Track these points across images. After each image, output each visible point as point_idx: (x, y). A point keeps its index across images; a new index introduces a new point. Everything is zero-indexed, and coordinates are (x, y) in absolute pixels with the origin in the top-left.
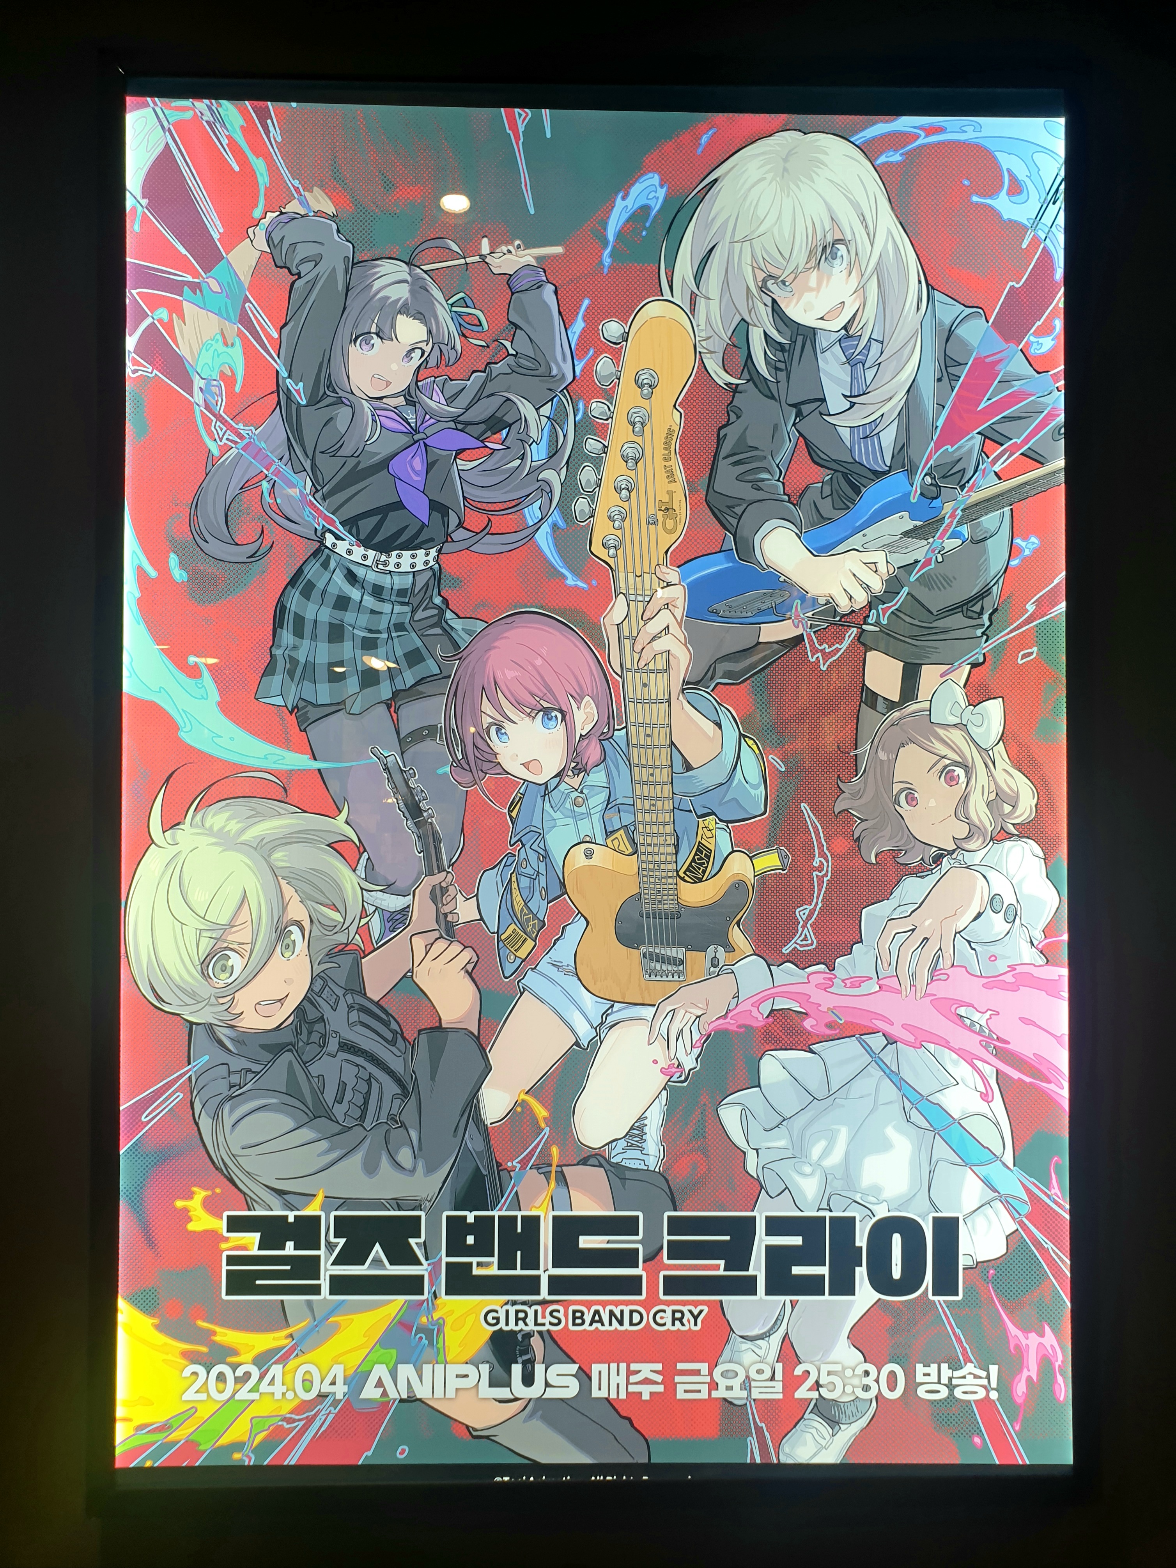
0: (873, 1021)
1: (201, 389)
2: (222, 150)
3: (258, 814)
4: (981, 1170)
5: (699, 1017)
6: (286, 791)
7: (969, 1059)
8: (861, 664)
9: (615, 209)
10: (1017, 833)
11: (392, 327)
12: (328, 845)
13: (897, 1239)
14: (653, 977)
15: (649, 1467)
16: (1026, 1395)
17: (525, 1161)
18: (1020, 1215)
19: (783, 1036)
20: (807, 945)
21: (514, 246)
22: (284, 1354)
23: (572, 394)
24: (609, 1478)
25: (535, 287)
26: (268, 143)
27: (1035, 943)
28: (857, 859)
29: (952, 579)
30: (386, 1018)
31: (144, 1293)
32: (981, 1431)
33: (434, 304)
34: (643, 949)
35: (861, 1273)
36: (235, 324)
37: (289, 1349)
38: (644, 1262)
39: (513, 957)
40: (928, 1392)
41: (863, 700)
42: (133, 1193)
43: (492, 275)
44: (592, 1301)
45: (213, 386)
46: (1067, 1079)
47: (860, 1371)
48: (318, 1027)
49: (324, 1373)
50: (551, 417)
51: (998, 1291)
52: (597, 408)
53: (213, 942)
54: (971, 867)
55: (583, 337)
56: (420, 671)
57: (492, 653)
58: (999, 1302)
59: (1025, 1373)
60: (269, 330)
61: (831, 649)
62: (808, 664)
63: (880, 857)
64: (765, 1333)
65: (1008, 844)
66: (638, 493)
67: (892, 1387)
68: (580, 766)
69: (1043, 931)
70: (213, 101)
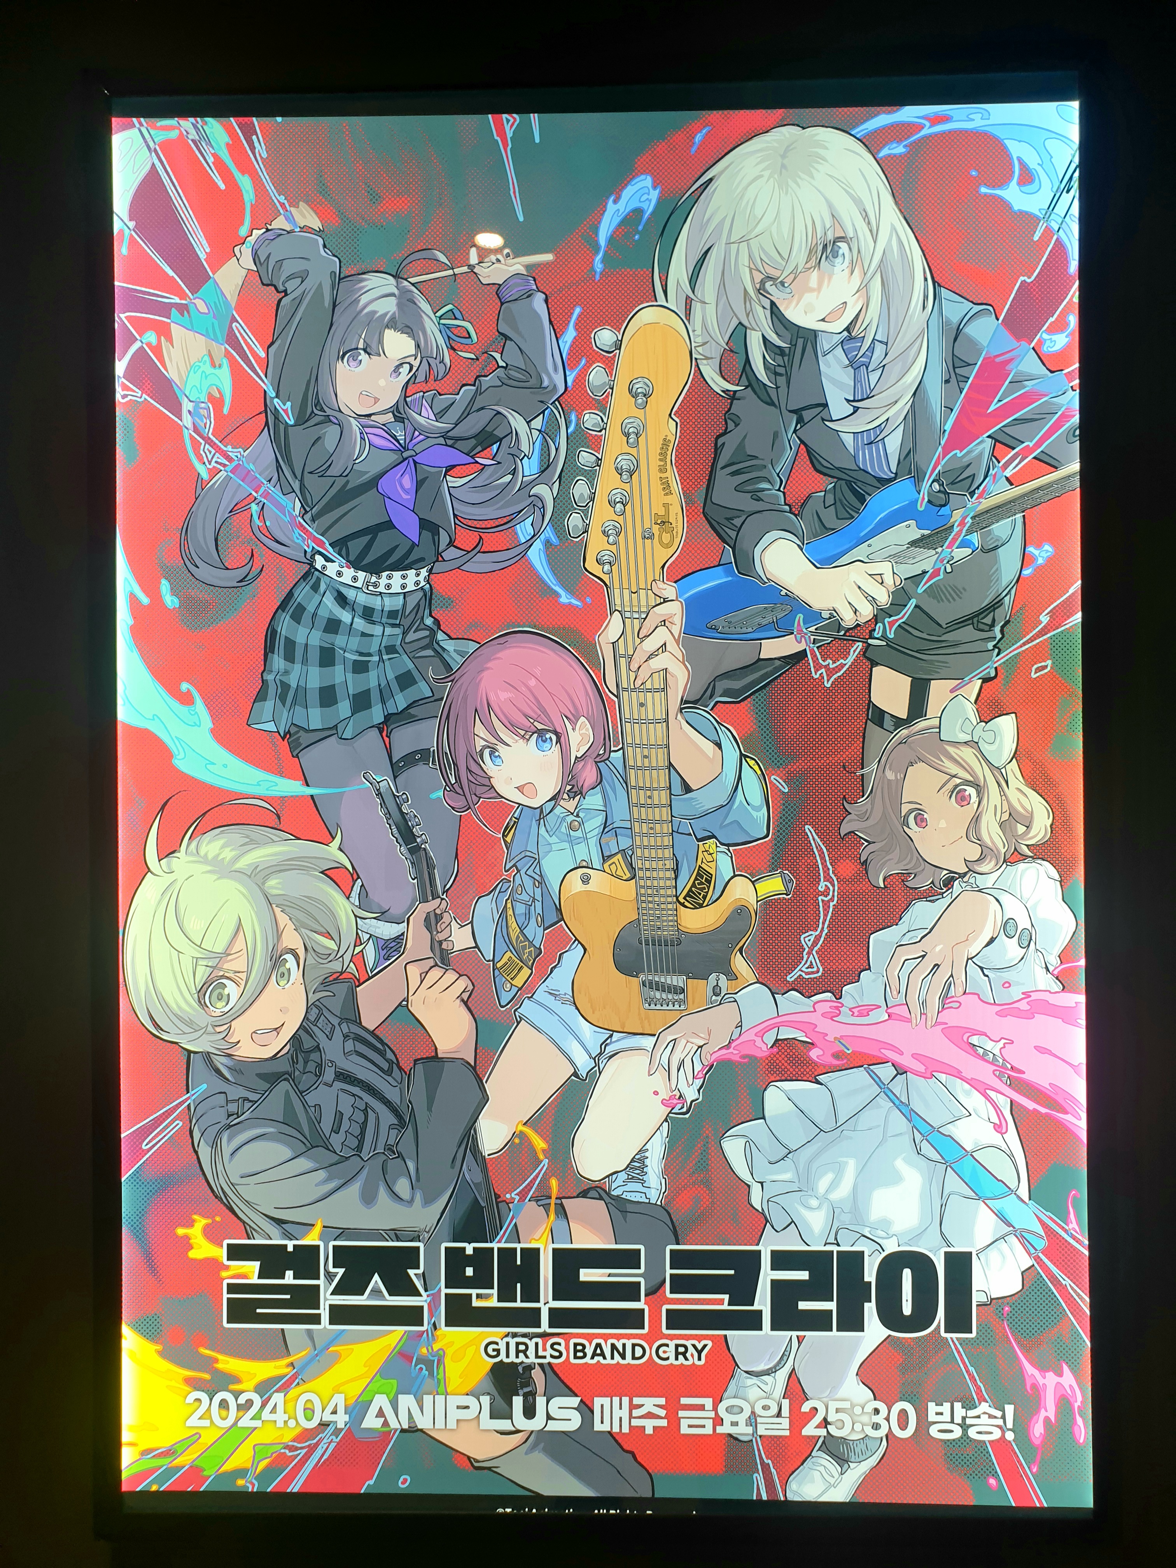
0: (882, 1050)
1: (189, 412)
2: (208, 168)
3: (252, 841)
4: (995, 1204)
5: (701, 1047)
6: (279, 817)
7: (982, 1089)
8: (867, 680)
9: (606, 213)
10: (1031, 854)
11: (379, 342)
12: (322, 872)
13: (907, 1274)
14: (653, 1006)
15: (652, 1502)
16: (1044, 1436)
17: (523, 1193)
18: (1036, 1250)
19: (789, 1067)
20: (813, 973)
21: (503, 255)
22: (285, 1383)
23: (564, 406)
24: (611, 1512)
25: (525, 296)
26: (253, 159)
27: (1051, 969)
28: (864, 883)
29: (962, 590)
30: (382, 1048)
31: (148, 1320)
32: (996, 1472)
33: (422, 317)
34: (642, 977)
35: (870, 1309)
36: (222, 344)
37: (290, 1377)
38: (646, 1295)
39: (509, 985)
40: (940, 1431)
41: (870, 717)
42: (135, 1220)
43: (481, 285)
44: (594, 1334)
45: (201, 408)
46: (1085, 1110)
47: (869, 1408)
48: (314, 1056)
49: (325, 1402)
50: (543, 430)
51: (1014, 1328)
52: (590, 419)
53: (209, 970)
54: (983, 891)
55: (574, 346)
56: (412, 693)
57: (485, 674)
58: (1015, 1340)
59: (1043, 1414)
60: (256, 349)
61: (835, 665)
62: (812, 681)
63: (889, 880)
64: (771, 1369)
65: (1022, 866)
66: (633, 505)
67: (903, 1425)
68: (575, 789)
69: (1059, 956)
70: (198, 119)
